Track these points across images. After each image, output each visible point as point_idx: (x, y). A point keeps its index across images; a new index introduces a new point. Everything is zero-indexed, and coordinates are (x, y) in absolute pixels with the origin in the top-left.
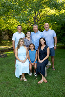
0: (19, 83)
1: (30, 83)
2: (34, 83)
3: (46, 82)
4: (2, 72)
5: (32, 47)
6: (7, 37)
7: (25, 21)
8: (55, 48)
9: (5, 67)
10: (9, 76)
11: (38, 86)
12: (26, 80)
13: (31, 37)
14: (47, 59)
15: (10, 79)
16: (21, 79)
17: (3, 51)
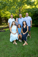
0: (13, 45)
1: (18, 45)
2: (21, 45)
3: (27, 44)
4: (3, 40)
5: (19, 26)
6: (5, 21)
7: (14, 12)
8: (31, 26)
9: (5, 37)
10: (7, 42)
11: (23, 47)
12: (16, 44)
13: (18, 21)
14: (27, 32)
15: (8, 44)
16: (14, 43)
17: (3, 28)
